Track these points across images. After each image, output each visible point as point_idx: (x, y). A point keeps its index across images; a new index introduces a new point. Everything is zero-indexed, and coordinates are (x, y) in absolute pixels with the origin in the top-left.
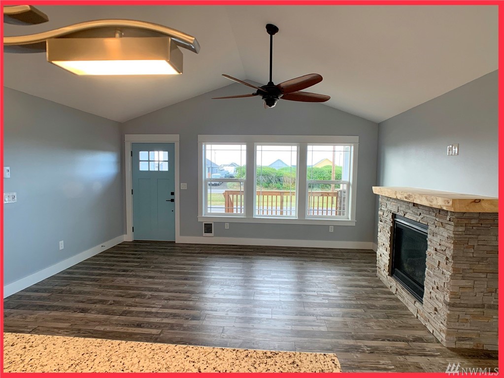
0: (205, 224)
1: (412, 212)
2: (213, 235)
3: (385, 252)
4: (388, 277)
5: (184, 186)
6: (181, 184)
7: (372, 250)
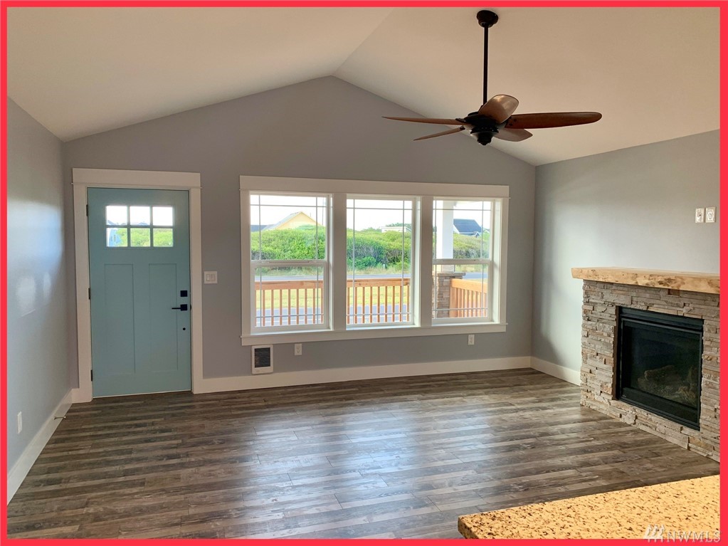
0: (256, 350)
1: (665, 303)
2: (272, 371)
3: (602, 365)
4: (612, 402)
5: (212, 277)
6: (206, 273)
7: (531, 369)
